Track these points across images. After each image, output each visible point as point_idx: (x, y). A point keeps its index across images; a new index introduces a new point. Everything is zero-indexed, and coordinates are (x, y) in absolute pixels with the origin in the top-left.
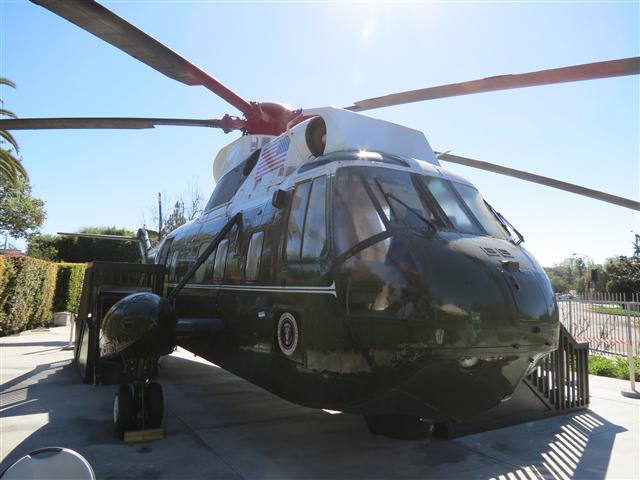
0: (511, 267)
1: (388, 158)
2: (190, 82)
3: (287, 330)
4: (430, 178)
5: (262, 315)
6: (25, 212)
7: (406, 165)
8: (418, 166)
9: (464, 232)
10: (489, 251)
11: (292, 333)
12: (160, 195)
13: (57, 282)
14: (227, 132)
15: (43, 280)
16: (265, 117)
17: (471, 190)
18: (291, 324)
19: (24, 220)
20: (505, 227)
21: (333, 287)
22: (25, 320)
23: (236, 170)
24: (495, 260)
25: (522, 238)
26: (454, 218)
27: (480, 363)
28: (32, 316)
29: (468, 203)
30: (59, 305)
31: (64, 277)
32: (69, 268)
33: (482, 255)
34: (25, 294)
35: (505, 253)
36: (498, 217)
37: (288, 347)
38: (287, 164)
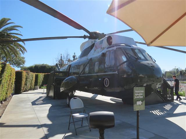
0: (153, 67)
1: (127, 45)
2: (79, 29)
3: (106, 82)
4: (135, 49)
5: (100, 79)
6: (20, 61)
7: (130, 46)
8: (133, 46)
9: (143, 60)
10: (148, 64)
11: (108, 82)
12: (61, 54)
13: (35, 78)
14: (85, 39)
15: (33, 77)
16: (94, 35)
17: (144, 51)
18: (107, 80)
19: (20, 63)
20: (152, 59)
21: (117, 72)
22: (29, 88)
23: (88, 48)
24: (149, 65)
25: (155, 61)
26: (141, 57)
27: (147, 85)
28: (30, 87)
29: (144, 54)
30: (36, 84)
31: (37, 77)
32: (38, 74)
33: (147, 64)
34: (29, 81)
35: (152, 64)
36: (150, 57)
37: (106, 85)
38: (102, 47)
